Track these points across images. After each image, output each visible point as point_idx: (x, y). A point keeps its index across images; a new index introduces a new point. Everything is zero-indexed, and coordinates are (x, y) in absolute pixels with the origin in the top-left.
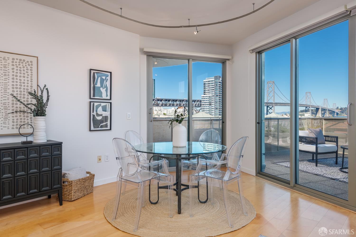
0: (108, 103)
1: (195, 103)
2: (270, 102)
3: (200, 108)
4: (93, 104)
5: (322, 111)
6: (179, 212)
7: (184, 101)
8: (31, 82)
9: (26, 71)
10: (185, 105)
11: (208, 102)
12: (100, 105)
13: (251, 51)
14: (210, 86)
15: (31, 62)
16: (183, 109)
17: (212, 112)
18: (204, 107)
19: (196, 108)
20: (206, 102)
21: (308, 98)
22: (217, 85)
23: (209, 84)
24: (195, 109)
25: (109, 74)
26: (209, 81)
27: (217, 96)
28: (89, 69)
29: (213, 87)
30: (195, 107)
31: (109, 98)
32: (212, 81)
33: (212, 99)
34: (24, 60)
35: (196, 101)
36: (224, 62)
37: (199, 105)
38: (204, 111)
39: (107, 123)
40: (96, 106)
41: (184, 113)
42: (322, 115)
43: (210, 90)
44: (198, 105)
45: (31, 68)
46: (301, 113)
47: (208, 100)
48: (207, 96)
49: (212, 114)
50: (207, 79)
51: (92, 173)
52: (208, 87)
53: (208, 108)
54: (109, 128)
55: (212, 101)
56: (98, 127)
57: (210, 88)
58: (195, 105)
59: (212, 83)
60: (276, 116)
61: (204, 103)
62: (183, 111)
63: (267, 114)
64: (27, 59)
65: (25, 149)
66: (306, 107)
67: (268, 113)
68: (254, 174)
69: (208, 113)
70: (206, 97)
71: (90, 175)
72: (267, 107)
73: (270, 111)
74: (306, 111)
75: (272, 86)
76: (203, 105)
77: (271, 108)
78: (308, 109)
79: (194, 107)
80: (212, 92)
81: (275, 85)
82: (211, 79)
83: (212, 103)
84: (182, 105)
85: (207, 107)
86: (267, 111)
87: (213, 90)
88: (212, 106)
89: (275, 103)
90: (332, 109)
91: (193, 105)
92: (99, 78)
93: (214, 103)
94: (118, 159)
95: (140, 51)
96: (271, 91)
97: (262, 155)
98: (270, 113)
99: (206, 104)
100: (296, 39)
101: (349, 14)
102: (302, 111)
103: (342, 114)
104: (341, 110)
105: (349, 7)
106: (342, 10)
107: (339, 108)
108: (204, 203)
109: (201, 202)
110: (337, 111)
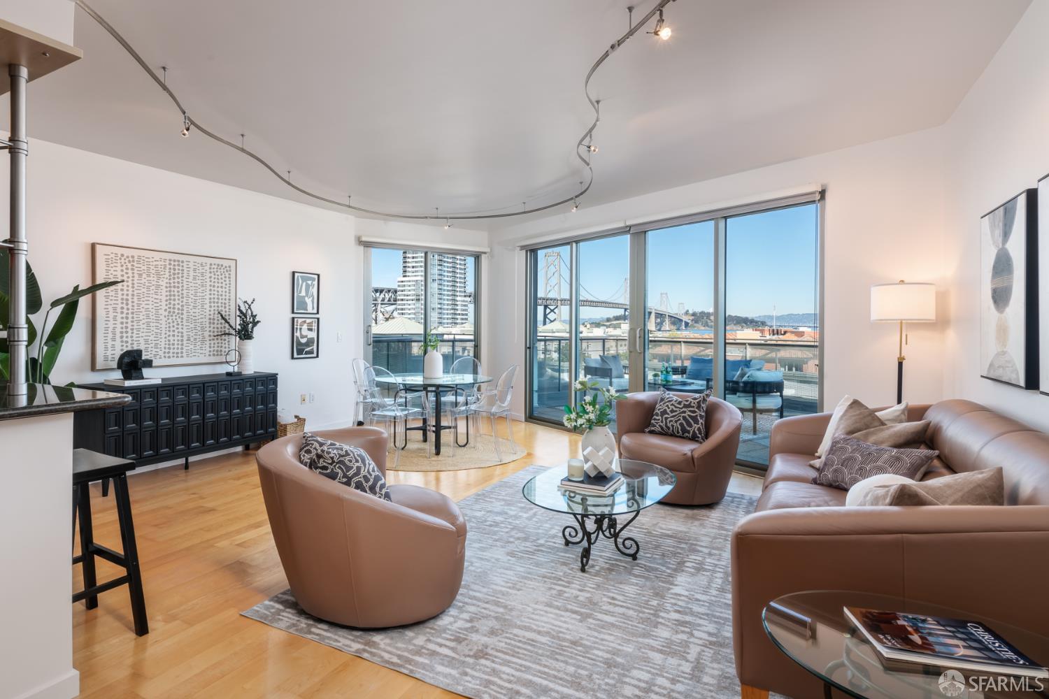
1: (382, 296)
2: (551, 295)
3: (393, 307)
5: (656, 317)
6: (438, 452)
8: (229, 293)
9: (224, 279)
11: (412, 295)
12: (305, 322)
13: (520, 248)
14: (416, 257)
15: (230, 267)
18: (404, 305)
19: (383, 306)
20: (409, 293)
24: (382, 310)
25: (316, 277)
28: (293, 271)
30: (382, 304)
31: (316, 312)
34: (222, 265)
35: (384, 293)
37: (392, 300)
38: (402, 314)
42: (656, 327)
44: (389, 300)
45: (230, 274)
46: (615, 322)
47: (414, 290)
48: (409, 281)
51: (301, 417)
52: (414, 260)
53: (414, 307)
56: (302, 354)
57: (416, 262)
58: (381, 301)
60: (563, 333)
61: (404, 295)
63: (545, 323)
64: (226, 263)
65: (215, 384)
66: (626, 310)
67: (547, 320)
68: (523, 420)
69: (414, 318)
70: (409, 283)
71: (299, 420)
72: (546, 307)
73: (551, 316)
75: (556, 263)
76: (402, 300)
77: (552, 311)
79: (379, 305)
81: (561, 260)
85: (409, 305)
86: (545, 316)
89: (561, 300)
90: (677, 314)
91: (376, 300)
92: (304, 283)
95: (356, 241)
96: (554, 274)
97: (534, 392)
98: (551, 321)
99: (409, 298)
100: (577, 243)
101: (630, 230)
102: (617, 318)
103: (696, 325)
104: (693, 317)
105: (628, 223)
106: (622, 225)
107: (691, 312)
108: (464, 446)
109: (460, 446)
110: (685, 318)
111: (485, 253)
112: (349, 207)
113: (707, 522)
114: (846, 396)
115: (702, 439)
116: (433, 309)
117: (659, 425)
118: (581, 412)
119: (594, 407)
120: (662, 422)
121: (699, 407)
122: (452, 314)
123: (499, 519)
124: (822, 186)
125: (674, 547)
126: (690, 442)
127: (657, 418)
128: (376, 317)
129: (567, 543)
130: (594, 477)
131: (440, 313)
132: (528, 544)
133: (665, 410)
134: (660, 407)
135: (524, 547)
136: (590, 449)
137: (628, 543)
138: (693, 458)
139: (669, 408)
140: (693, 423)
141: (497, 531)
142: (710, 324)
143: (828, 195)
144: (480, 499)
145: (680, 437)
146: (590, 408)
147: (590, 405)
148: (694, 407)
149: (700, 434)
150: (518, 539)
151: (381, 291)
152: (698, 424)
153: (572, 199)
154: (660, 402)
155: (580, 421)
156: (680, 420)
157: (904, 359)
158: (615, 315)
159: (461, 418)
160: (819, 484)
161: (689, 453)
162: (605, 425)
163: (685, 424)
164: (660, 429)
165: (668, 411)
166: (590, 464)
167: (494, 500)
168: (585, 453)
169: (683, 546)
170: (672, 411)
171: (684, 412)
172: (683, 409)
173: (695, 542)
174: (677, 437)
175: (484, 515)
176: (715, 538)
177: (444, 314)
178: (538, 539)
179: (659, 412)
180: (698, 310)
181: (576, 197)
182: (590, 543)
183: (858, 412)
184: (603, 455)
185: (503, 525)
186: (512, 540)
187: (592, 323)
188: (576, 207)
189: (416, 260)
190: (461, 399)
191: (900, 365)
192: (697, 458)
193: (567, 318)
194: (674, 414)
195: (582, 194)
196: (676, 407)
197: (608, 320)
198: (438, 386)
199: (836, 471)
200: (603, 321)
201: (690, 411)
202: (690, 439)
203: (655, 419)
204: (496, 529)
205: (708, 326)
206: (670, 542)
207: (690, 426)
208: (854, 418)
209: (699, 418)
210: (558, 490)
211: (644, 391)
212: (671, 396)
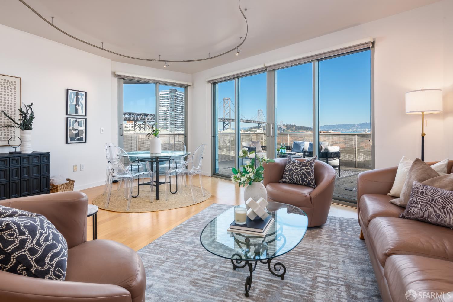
0: (83, 119)
1: (148, 117)
2: (226, 118)
3: (153, 123)
4: (70, 120)
6: (157, 198)
7: (134, 115)
8: (15, 99)
9: (10, 90)
10: (135, 119)
11: (163, 117)
12: (76, 121)
13: (208, 82)
14: (164, 99)
15: (15, 82)
16: (133, 123)
17: (167, 127)
19: (148, 122)
21: (260, 115)
22: (172, 99)
23: (164, 97)
24: (148, 124)
25: (84, 93)
26: (164, 94)
27: (172, 110)
28: (67, 89)
29: (168, 101)
30: (147, 121)
31: (84, 115)
32: (167, 94)
33: (167, 114)
34: (8, 81)
35: (149, 115)
36: (186, 87)
37: (153, 119)
39: (82, 137)
40: (72, 122)
41: (135, 127)
43: (164, 104)
44: (151, 119)
45: (15, 87)
46: (254, 129)
48: (161, 110)
49: (167, 129)
50: (162, 92)
51: (71, 180)
53: (163, 122)
54: (84, 141)
55: (167, 116)
56: (74, 141)
57: (164, 101)
58: (147, 119)
59: (167, 97)
60: (232, 132)
62: (133, 126)
64: (11, 79)
66: (259, 124)
67: (225, 128)
68: (210, 175)
71: (69, 181)
72: (224, 123)
73: (227, 127)
74: (259, 127)
75: (228, 103)
77: (227, 124)
78: (260, 125)
79: (146, 122)
80: (167, 106)
82: (165, 92)
83: (167, 118)
84: (132, 119)
87: (168, 103)
88: (167, 121)
89: (231, 120)
92: (76, 97)
93: (169, 118)
94: (109, 162)
95: (112, 74)
96: (227, 108)
98: (227, 129)
100: (238, 79)
101: (267, 70)
102: (255, 128)
103: (287, 130)
104: (286, 127)
105: (266, 65)
106: (262, 66)
107: (285, 125)
108: (175, 193)
109: (173, 193)
110: (283, 128)
111: (190, 86)
112: (102, 49)
113: (321, 239)
114: (404, 157)
115: (314, 185)
116: (172, 124)
117: (288, 178)
118: (244, 172)
119: (252, 168)
120: (290, 176)
121: (311, 166)
122: (181, 126)
123: (188, 248)
124: (373, 39)
125: (306, 263)
126: (307, 187)
127: (287, 173)
128: (145, 128)
129: (235, 267)
130: (254, 220)
131: (176, 126)
132: (207, 271)
133: (292, 168)
134: (289, 167)
135: (204, 274)
136: (250, 199)
137: (278, 267)
138: (311, 198)
139: (294, 167)
140: (308, 176)
141: (186, 260)
142: (293, 130)
143: (376, 44)
144: (178, 232)
145: (301, 184)
146: (250, 170)
147: (249, 167)
148: (308, 166)
149: (312, 182)
150: (200, 266)
151: (147, 115)
152: (311, 176)
153: (235, 48)
154: (288, 164)
155: (243, 179)
156: (300, 174)
157: (425, 135)
158: (254, 126)
159: (173, 177)
160: (407, 218)
161: (308, 195)
162: (260, 181)
163: (303, 176)
164: (289, 180)
165: (293, 169)
166: (250, 210)
167: (187, 232)
168: (247, 202)
169: (312, 261)
170: (296, 169)
171: (303, 169)
172: (302, 168)
173: (318, 258)
174: (298, 184)
175: (179, 245)
176: (330, 253)
177: (178, 126)
178: (214, 265)
179: (287, 170)
180: (289, 124)
181: (238, 47)
182: (251, 271)
183: (421, 167)
184: (260, 204)
185: (190, 254)
186: (195, 267)
187: (245, 130)
188: (238, 53)
189: (164, 100)
190: (173, 165)
191: (423, 138)
192: (313, 198)
193: (234, 128)
194: (297, 171)
195: (241, 44)
196: (298, 167)
197: (251, 128)
198: (157, 158)
199: (421, 209)
200: (249, 129)
201: (306, 169)
202: (306, 186)
203: (286, 174)
204: (185, 258)
205: (292, 131)
206: (302, 258)
207: (306, 177)
208: (420, 171)
209: (311, 172)
210: (228, 233)
211: (275, 158)
212: (294, 160)
